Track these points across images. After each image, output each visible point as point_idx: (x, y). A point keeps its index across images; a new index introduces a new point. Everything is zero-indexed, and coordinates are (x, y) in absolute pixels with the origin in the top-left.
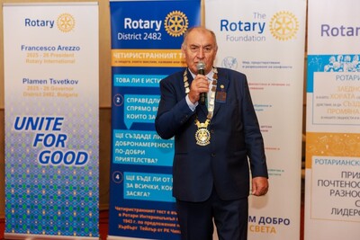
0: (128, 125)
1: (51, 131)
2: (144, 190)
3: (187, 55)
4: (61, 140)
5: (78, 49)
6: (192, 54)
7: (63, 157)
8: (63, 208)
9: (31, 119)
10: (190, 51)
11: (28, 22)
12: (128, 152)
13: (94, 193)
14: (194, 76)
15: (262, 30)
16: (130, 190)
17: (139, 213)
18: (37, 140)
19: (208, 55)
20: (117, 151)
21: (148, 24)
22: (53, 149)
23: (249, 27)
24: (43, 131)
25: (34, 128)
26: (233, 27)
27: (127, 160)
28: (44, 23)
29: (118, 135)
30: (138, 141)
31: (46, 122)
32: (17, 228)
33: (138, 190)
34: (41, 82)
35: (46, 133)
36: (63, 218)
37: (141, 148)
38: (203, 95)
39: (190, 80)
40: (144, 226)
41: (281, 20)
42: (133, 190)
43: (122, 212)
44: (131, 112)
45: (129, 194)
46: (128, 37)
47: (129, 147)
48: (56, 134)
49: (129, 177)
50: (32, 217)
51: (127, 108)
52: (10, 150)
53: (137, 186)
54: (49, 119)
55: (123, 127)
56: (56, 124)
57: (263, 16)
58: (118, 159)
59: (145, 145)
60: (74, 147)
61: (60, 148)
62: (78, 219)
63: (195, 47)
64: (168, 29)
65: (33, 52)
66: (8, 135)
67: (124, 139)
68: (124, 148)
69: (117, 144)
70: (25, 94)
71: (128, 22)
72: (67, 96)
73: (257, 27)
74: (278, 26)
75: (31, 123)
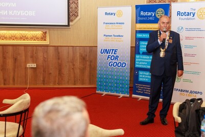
0: (141, 53)
1: (113, 54)
2: (146, 78)
3: (160, 25)
4: (117, 58)
5: (124, 23)
6: (162, 25)
7: (117, 64)
8: (116, 83)
9: (106, 50)
10: (161, 24)
11: (106, 14)
12: (140, 63)
13: (128, 78)
14: (162, 33)
15: (194, 15)
16: (141, 77)
17: (144, 87)
18: (108, 57)
19: (168, 25)
20: (136, 62)
21: (149, 14)
22: (114, 61)
23: (189, 14)
24: (110, 54)
25: (107, 53)
26: (182, 14)
27: (140, 66)
28: (112, 14)
29: (137, 56)
30: (144, 59)
31: (111, 51)
32: (101, 89)
33: (144, 78)
34: (110, 36)
35: (112, 55)
36: (116, 87)
37: (145, 62)
38: (164, 40)
39: (160, 34)
40: (146, 92)
41: (202, 11)
42: (142, 78)
43: (138, 86)
44: (142, 48)
45: (140, 79)
46: (142, 19)
47: (141, 61)
48: (115, 55)
49: (141, 73)
50: (106, 86)
51: (141, 46)
52: (99, 61)
53: (143, 76)
54: (113, 50)
55: (139, 54)
56: (115, 52)
57: (195, 10)
58: (137, 66)
59: (147, 60)
60: (121, 61)
61: (116, 61)
62: (122, 87)
63: (164, 23)
64: (157, 15)
65: (108, 25)
66: (98, 55)
67: (139, 58)
68: (139, 62)
69: (137, 60)
70: (105, 40)
71: (142, 13)
72: (119, 41)
73: (192, 14)
74: (200, 14)
75: (106, 51)
